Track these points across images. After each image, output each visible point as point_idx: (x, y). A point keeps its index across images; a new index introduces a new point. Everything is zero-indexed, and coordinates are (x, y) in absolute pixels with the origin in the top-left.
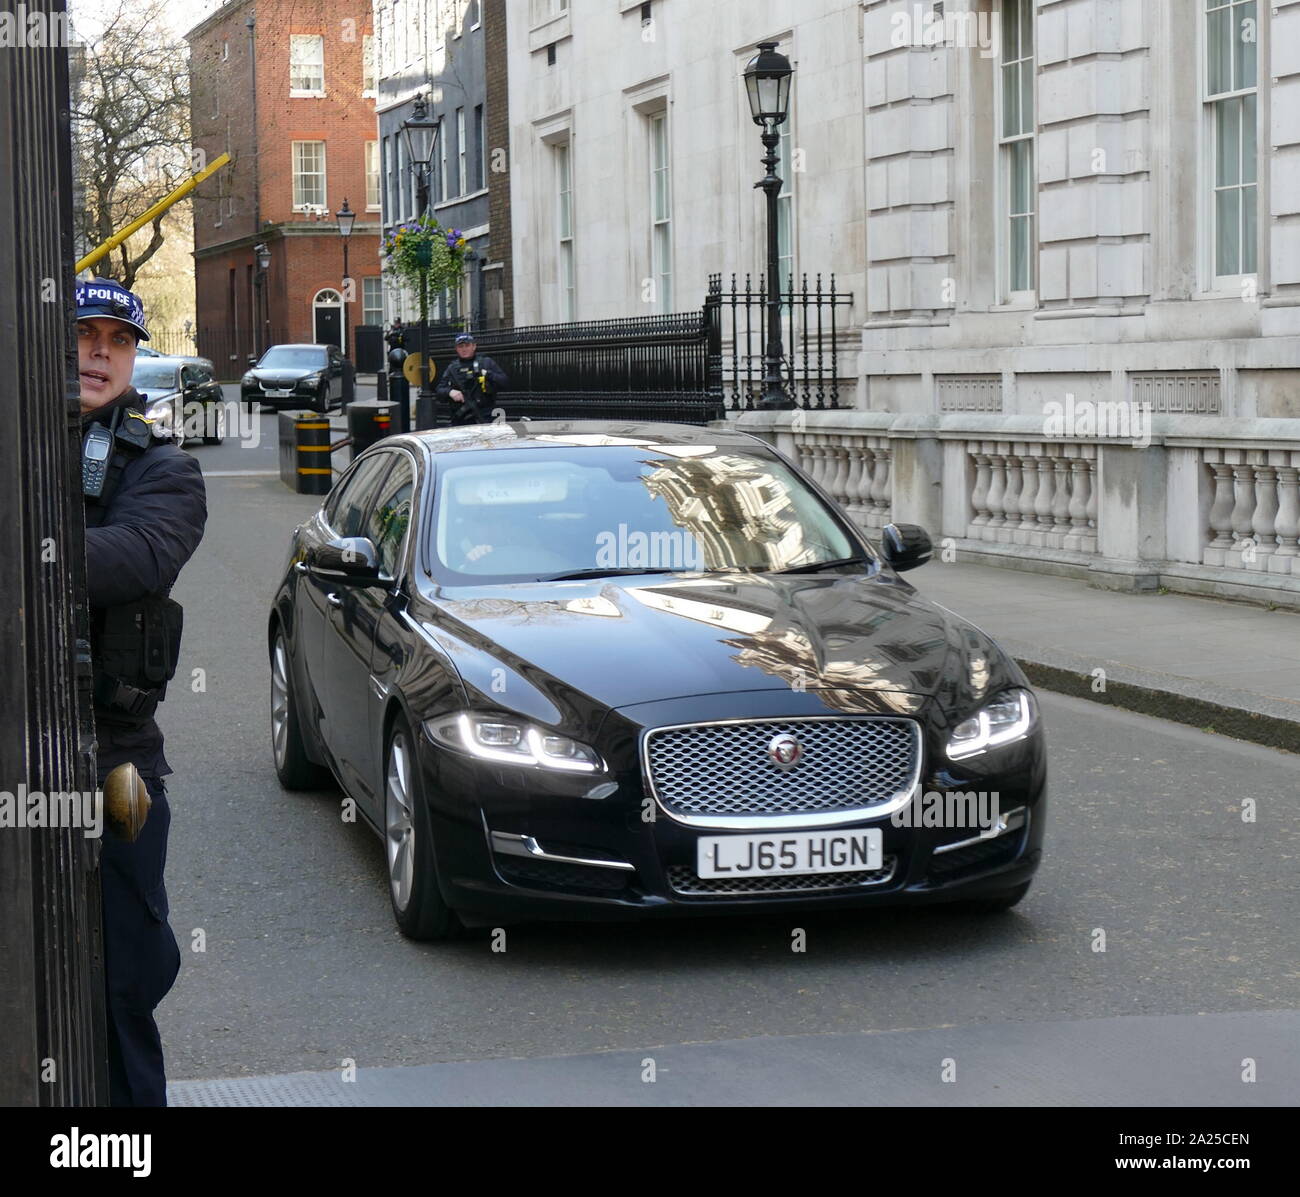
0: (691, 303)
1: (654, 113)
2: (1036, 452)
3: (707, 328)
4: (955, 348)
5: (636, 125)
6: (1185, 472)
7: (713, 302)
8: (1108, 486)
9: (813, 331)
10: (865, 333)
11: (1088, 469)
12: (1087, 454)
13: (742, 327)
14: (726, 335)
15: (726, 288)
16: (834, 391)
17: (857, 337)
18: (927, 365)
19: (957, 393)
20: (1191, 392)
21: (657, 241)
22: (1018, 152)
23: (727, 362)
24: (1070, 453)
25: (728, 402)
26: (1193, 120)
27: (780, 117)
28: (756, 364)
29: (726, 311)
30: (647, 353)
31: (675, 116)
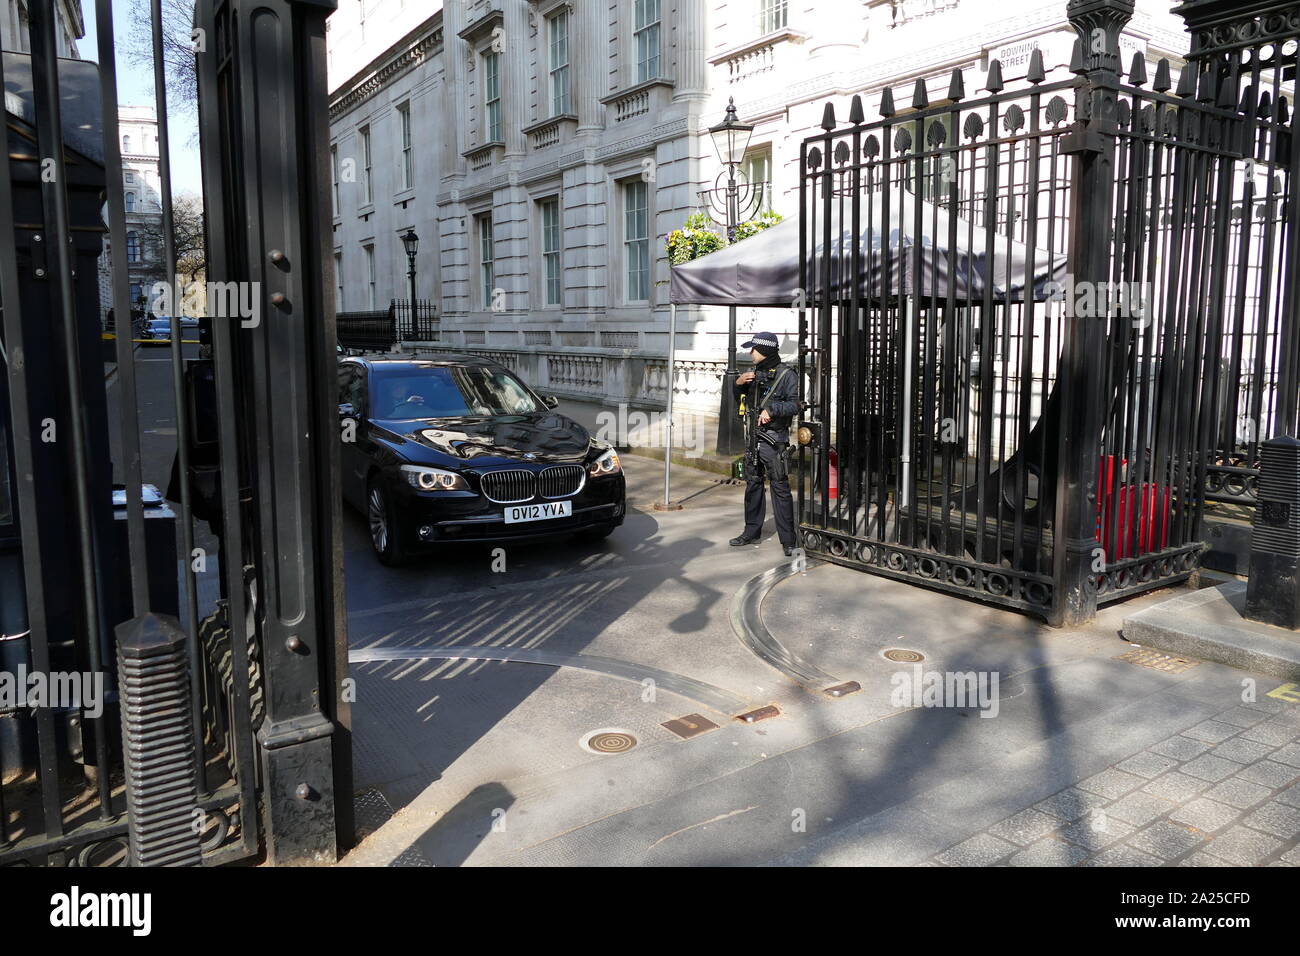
0: (386, 307)
1: (370, 248)
2: (498, 355)
3: (390, 315)
4: (472, 323)
5: (364, 252)
6: (544, 361)
7: (393, 307)
8: (521, 365)
9: (423, 317)
10: (442, 319)
11: (514, 360)
12: (514, 356)
13: (401, 315)
14: (397, 317)
15: (396, 304)
16: (430, 335)
17: (438, 319)
18: (462, 329)
19: (472, 337)
20: (543, 338)
21: (371, 288)
22: (488, 266)
23: (397, 326)
24: (508, 356)
25: (398, 338)
26: (540, 259)
27: (414, 253)
28: (411, 326)
29: (397, 310)
30: (371, 322)
31: (377, 249)
